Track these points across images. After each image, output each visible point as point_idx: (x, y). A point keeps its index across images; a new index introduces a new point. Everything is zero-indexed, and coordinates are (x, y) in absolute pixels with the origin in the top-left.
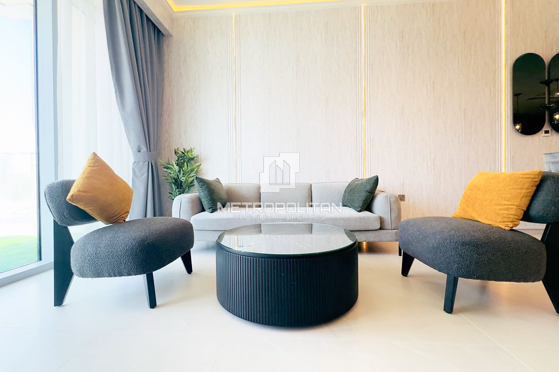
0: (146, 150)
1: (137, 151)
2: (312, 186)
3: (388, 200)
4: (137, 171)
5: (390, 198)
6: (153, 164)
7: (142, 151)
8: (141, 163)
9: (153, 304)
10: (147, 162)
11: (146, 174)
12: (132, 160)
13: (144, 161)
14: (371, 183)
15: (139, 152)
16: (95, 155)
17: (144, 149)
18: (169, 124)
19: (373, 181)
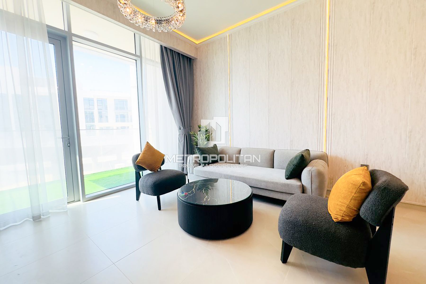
0: (183, 128)
1: (179, 129)
2: (275, 152)
3: (310, 174)
4: (180, 139)
5: (311, 173)
6: (187, 135)
7: (181, 129)
8: (181, 135)
9: (160, 209)
10: (184, 134)
11: (183, 141)
12: (178, 134)
13: (182, 134)
14: (297, 159)
15: (180, 129)
16: (148, 143)
17: (182, 128)
18: (197, 111)
19: (299, 157)
